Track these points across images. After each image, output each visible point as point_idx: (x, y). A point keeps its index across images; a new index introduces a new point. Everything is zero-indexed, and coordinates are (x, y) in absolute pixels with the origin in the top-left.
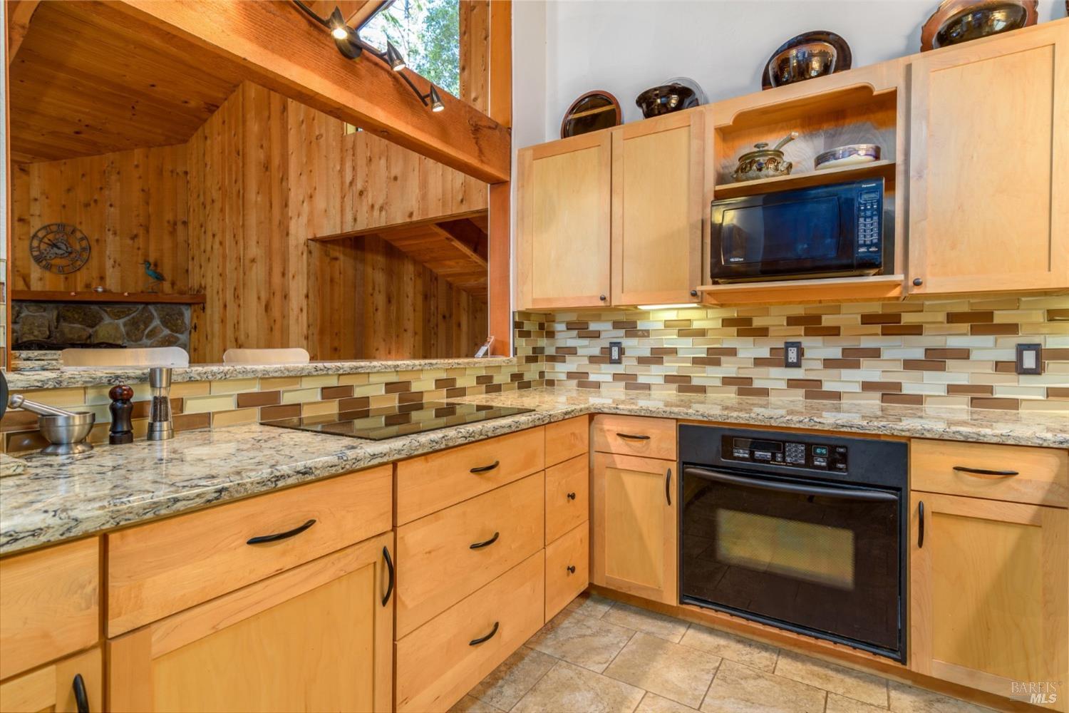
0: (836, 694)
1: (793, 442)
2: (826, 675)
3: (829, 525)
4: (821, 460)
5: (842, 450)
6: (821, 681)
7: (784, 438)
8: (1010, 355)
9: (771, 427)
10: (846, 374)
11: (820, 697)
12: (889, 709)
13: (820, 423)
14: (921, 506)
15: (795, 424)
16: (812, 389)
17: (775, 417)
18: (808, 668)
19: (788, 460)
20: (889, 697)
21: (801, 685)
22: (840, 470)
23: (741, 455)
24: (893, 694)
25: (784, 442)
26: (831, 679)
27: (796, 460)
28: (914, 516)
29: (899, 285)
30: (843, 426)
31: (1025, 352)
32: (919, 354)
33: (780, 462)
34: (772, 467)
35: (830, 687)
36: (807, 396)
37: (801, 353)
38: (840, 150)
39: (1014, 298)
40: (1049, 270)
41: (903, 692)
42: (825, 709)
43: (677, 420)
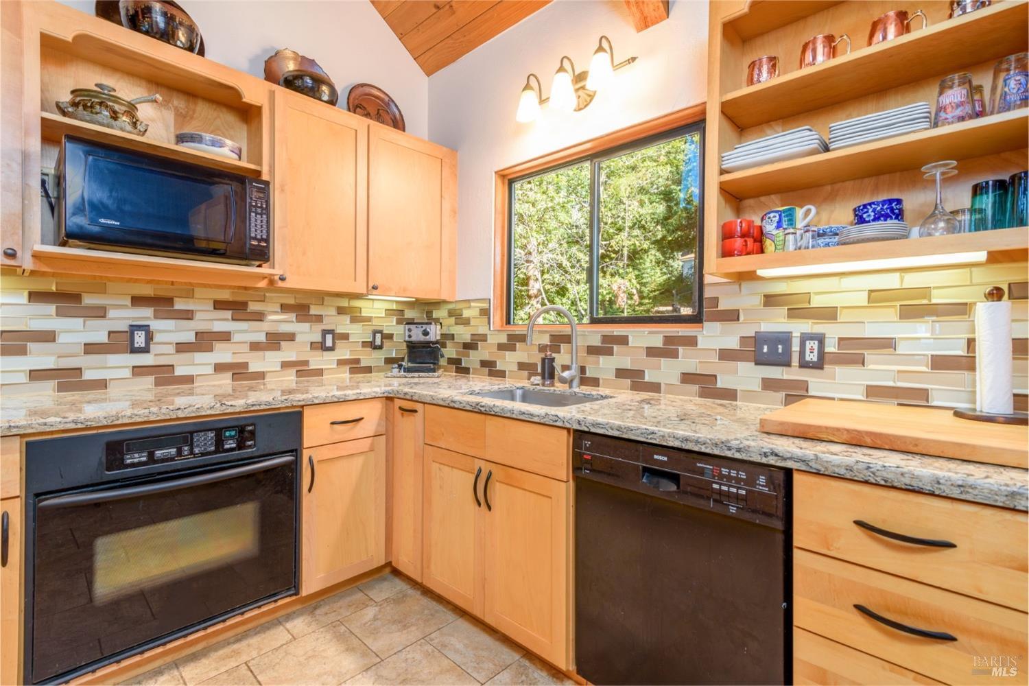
0: (253, 659)
1: (201, 431)
2: (233, 651)
3: (237, 504)
4: (231, 442)
5: (250, 428)
6: (233, 659)
7: (191, 429)
8: (318, 338)
9: (178, 419)
10: (200, 357)
11: (244, 672)
12: (295, 639)
13: (231, 406)
14: (310, 459)
15: (206, 412)
16: (164, 375)
17: (182, 407)
18: (214, 657)
19: (196, 450)
20: (288, 631)
21: (221, 676)
22: (250, 447)
23: (136, 460)
24: (289, 625)
25: (192, 433)
26: (239, 651)
27: (205, 449)
28: (306, 469)
29: (266, 277)
30: (253, 405)
31: (327, 335)
32: (262, 338)
33: (187, 455)
34: (178, 463)
35: (245, 658)
36: (158, 383)
37: (149, 337)
38: (208, 137)
39: (322, 297)
40: (355, 281)
41: (292, 619)
42: (255, 677)
43: (22, 436)
